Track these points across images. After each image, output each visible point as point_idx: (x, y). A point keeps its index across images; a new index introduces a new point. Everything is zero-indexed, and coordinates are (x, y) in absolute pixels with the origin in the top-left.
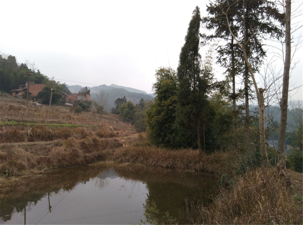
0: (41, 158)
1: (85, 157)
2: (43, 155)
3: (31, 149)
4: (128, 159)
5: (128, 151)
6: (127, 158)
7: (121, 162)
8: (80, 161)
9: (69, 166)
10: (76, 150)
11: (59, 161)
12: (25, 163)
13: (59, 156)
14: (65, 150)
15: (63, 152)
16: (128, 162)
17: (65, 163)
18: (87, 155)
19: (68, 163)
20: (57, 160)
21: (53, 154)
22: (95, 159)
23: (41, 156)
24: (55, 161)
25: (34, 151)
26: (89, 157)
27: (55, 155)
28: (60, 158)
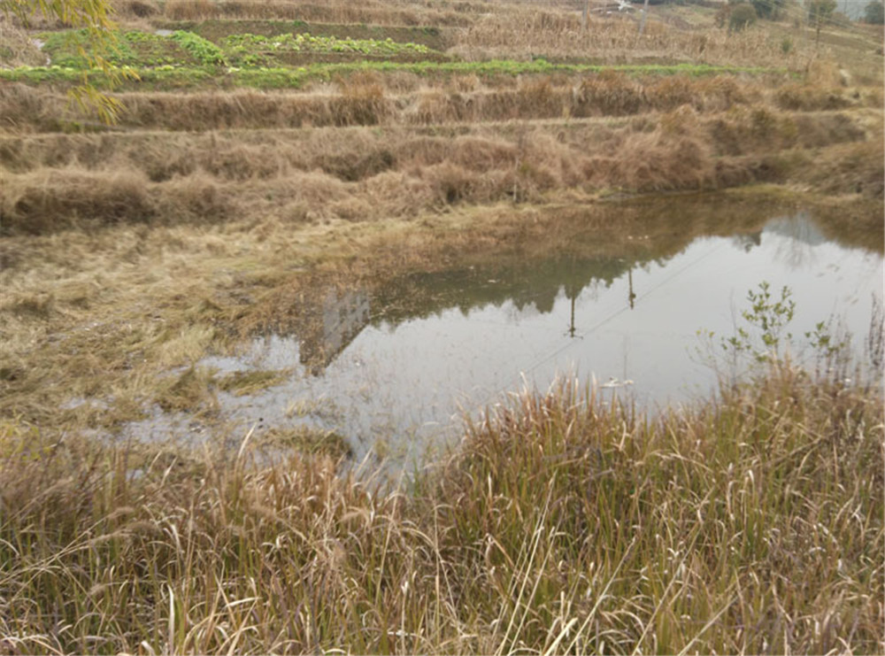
0: (596, 162)
1: (719, 167)
2: (601, 153)
3: (573, 136)
8: (701, 179)
9: (668, 189)
10: (692, 145)
11: (642, 172)
12: (555, 173)
13: (643, 160)
14: (661, 143)
15: (653, 148)
16: (859, 191)
17: (658, 179)
18: (728, 160)
19: (666, 182)
20: (635, 171)
21: (626, 153)
22: (749, 173)
23: (596, 157)
24: (632, 171)
25: (578, 141)
26: (732, 167)
27: (631, 157)
28: (644, 164)
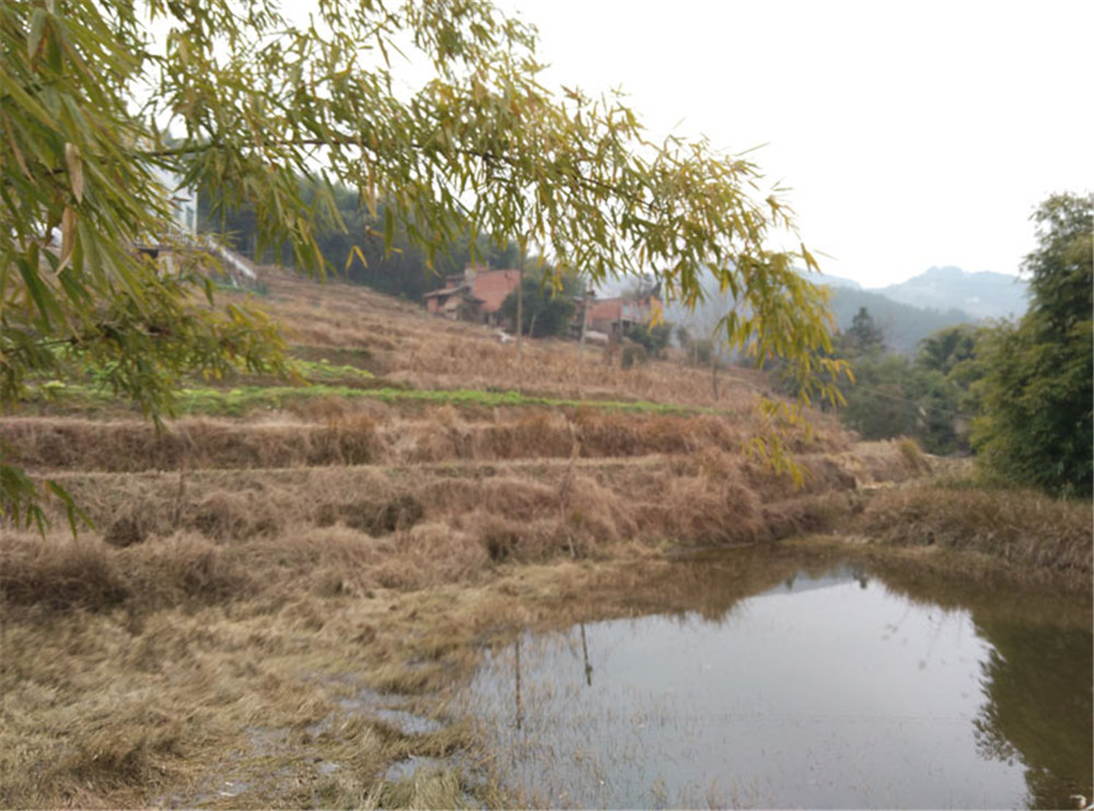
0: (644, 510)
1: (766, 515)
2: (646, 500)
3: (611, 479)
4: (931, 534)
5: (928, 503)
6: (926, 529)
7: (902, 540)
8: (755, 529)
9: (724, 541)
10: (740, 492)
11: (697, 522)
12: (609, 523)
13: (696, 507)
14: (710, 489)
15: (704, 495)
16: (931, 542)
17: (714, 530)
18: (774, 508)
19: (724, 534)
20: (689, 520)
21: (675, 500)
22: (797, 523)
23: (643, 504)
24: (685, 521)
25: (618, 485)
26: (778, 516)
27: (682, 504)
28: (698, 512)
